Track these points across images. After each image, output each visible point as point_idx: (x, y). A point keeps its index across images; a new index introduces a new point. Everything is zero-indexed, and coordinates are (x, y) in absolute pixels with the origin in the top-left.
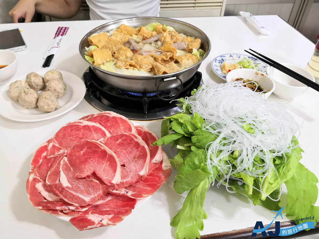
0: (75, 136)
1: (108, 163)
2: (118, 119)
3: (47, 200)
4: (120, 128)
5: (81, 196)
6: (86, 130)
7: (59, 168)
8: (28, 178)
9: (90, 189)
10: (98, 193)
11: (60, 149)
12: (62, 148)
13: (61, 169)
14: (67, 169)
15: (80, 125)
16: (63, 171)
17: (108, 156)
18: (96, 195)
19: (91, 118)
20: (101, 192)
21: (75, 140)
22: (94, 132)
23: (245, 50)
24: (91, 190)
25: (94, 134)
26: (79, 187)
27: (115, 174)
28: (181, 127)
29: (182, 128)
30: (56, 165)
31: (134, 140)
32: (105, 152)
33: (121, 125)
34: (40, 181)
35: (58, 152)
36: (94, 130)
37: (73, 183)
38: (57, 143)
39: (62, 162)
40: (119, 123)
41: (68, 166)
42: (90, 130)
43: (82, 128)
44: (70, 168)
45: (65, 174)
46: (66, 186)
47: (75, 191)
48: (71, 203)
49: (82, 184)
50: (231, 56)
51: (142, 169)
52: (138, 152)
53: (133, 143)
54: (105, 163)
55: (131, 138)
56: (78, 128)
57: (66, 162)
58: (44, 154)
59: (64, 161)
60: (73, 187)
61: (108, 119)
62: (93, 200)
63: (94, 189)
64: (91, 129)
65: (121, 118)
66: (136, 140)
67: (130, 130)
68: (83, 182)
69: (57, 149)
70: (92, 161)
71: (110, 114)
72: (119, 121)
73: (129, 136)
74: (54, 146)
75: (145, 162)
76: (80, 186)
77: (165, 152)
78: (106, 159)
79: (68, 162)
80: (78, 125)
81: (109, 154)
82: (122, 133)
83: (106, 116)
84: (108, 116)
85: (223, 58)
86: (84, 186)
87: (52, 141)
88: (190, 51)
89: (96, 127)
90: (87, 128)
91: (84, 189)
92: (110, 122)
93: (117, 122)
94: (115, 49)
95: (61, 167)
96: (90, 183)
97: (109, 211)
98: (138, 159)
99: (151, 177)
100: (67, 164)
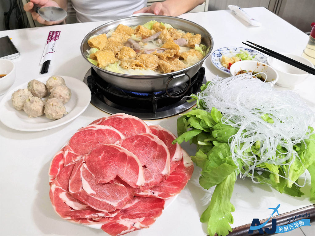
0: (89, 142)
1: (129, 165)
2: (130, 120)
3: (74, 209)
4: (133, 129)
5: (108, 202)
6: (100, 134)
7: (80, 176)
8: (50, 189)
9: (115, 193)
10: (125, 197)
11: (77, 156)
12: (78, 155)
13: (82, 176)
14: (88, 176)
15: (93, 130)
16: (84, 178)
17: (129, 158)
18: (123, 199)
19: (103, 122)
20: (127, 196)
21: (90, 146)
22: (109, 135)
23: (243, 43)
24: (117, 194)
25: (109, 138)
26: (104, 193)
27: (138, 176)
28: (199, 123)
29: (201, 123)
30: (76, 173)
31: (150, 140)
32: (124, 155)
33: (134, 126)
34: (63, 191)
35: (75, 159)
36: (108, 134)
37: (97, 189)
38: (72, 150)
39: (81, 169)
40: (132, 125)
41: (89, 172)
42: (104, 134)
43: (96, 133)
44: (92, 175)
45: (87, 181)
46: (90, 193)
47: (101, 198)
48: (99, 210)
49: (106, 190)
50: (228, 49)
51: (164, 168)
52: (157, 152)
53: (149, 143)
54: (126, 166)
55: (147, 138)
56: (91, 132)
57: (86, 169)
58: (61, 163)
59: (84, 168)
60: (98, 194)
61: (120, 121)
62: (121, 204)
63: (120, 193)
64: (105, 132)
65: (134, 119)
66: (152, 140)
67: (144, 130)
68: (108, 187)
69: (73, 156)
70: (112, 165)
71: (122, 116)
72: (131, 122)
73: (144, 136)
74: (69, 154)
75: (165, 161)
76: (104, 191)
77: (184, 149)
78: (126, 161)
79: (88, 169)
80: (91, 130)
81: (128, 156)
82: (136, 134)
83: (118, 118)
84: (120, 118)
85: (221, 52)
86: (109, 192)
87: (67, 148)
88: (192, 47)
89: (110, 130)
90: (100, 132)
91: (109, 194)
92: (122, 124)
93: (130, 123)
94: (117, 50)
95: (81, 174)
96: (115, 188)
97: (139, 214)
98: (158, 159)
99: (174, 175)
100: (88, 170)
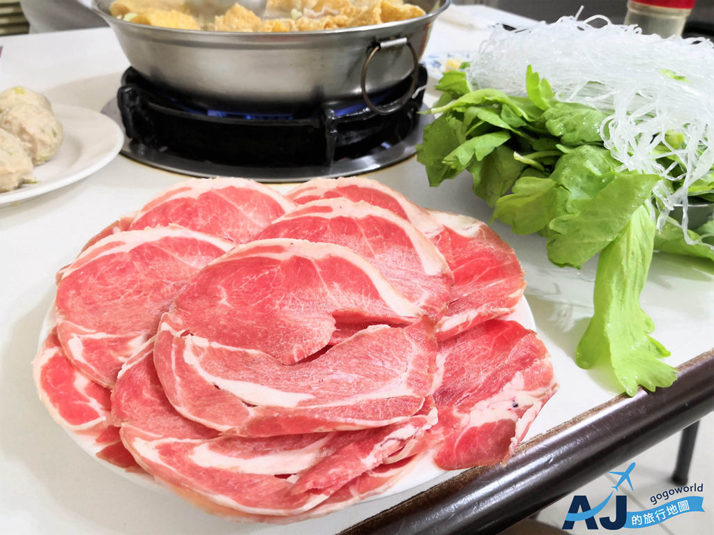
1: (336, 285)
2: (222, 195)
3: (295, 474)
4: (244, 218)
5: (374, 396)
6: (151, 259)
7: (201, 380)
9: (373, 362)
10: (411, 357)
12: (132, 334)
13: (210, 379)
14: (233, 365)
15: (121, 254)
16: (226, 377)
17: (322, 268)
18: (410, 367)
20: (416, 350)
22: (182, 254)
24: (380, 364)
25: (187, 263)
26: (333, 381)
27: (382, 300)
30: (178, 379)
31: (325, 219)
33: (240, 208)
35: (128, 353)
36: (177, 249)
37: (302, 384)
38: (94, 331)
39: (189, 358)
40: (231, 207)
41: (230, 353)
42: (165, 256)
43: (134, 258)
44: (246, 355)
45: (243, 379)
46: (296, 404)
47: (341, 397)
49: (335, 370)
52: (365, 240)
53: (326, 228)
54: (327, 290)
55: (310, 221)
56: (119, 263)
57: (211, 349)
58: (81, 383)
59: (197, 351)
60: (319, 393)
61: (189, 209)
62: (416, 381)
63: (387, 354)
64: (164, 249)
66: (328, 216)
67: (278, 210)
68: (335, 360)
71: (189, 189)
72: (226, 199)
73: (293, 220)
74: (90, 346)
75: (410, 245)
76: (334, 377)
79: (216, 345)
80: (113, 256)
81: (319, 263)
83: (177, 201)
84: (183, 199)
86: (349, 369)
87: (67, 332)
89: (175, 238)
90: (144, 253)
91: (356, 376)
92: (200, 214)
93: (223, 205)
95: (202, 373)
96: (361, 349)
97: (495, 375)
98: (384, 252)
99: (463, 266)
100: (220, 350)
